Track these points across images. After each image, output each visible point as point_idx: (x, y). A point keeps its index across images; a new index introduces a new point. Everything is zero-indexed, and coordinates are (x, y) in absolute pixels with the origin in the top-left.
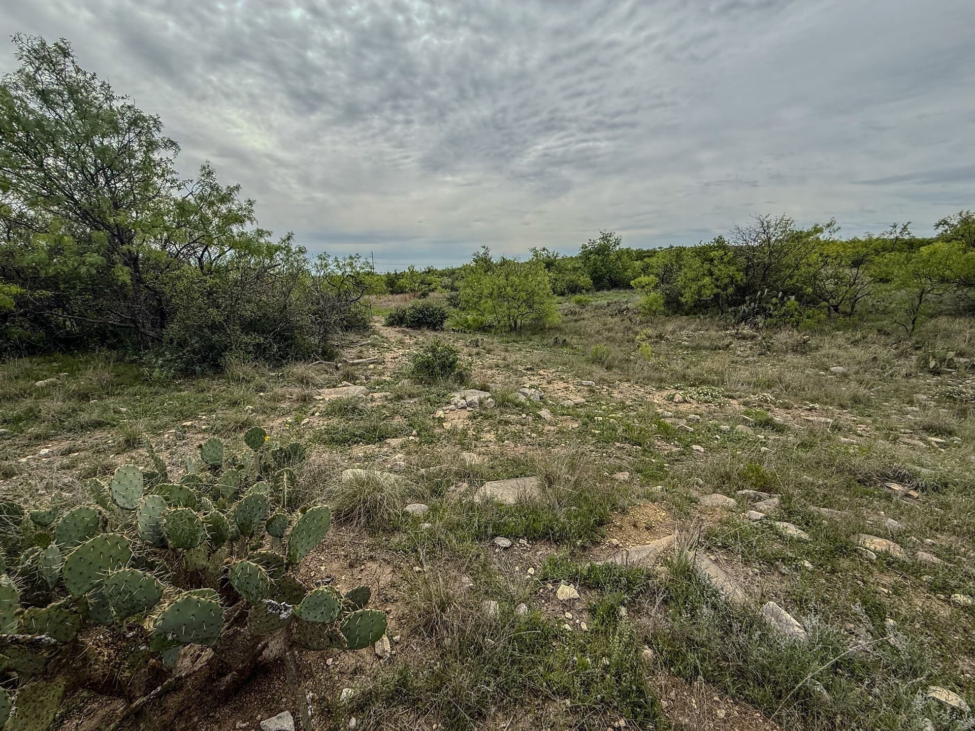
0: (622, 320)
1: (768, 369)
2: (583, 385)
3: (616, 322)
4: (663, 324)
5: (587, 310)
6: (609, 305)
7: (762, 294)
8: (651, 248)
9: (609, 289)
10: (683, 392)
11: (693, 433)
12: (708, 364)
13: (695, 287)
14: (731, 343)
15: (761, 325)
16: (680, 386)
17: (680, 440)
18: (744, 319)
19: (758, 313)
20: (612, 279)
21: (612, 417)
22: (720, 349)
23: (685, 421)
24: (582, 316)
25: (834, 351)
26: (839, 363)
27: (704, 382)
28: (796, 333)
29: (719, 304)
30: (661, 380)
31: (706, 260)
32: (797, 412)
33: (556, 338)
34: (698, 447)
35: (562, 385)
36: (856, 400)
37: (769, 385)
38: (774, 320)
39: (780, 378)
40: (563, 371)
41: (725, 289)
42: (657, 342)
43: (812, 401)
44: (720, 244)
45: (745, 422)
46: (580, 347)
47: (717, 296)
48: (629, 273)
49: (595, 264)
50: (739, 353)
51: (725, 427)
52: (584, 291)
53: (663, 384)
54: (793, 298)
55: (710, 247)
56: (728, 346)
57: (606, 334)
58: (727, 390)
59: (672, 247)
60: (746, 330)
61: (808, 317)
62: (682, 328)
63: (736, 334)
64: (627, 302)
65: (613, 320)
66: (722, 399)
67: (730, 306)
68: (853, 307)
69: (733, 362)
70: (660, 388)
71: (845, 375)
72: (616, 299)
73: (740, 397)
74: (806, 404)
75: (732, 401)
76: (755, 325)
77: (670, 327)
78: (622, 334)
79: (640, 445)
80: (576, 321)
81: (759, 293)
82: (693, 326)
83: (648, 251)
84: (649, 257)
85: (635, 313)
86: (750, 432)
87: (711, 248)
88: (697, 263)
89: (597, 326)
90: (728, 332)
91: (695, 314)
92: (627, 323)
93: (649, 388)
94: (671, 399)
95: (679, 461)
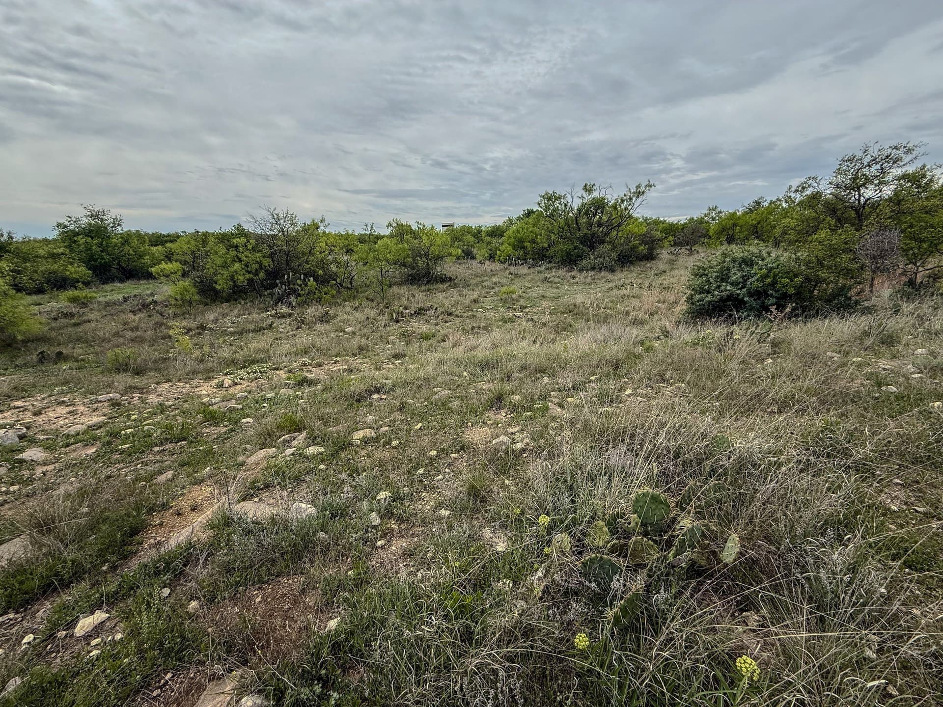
0: (150, 316)
1: (304, 339)
2: (101, 402)
3: (140, 319)
4: (203, 313)
5: (92, 310)
6: (125, 299)
7: (289, 277)
8: (172, 232)
9: (122, 281)
10: (232, 376)
11: (242, 409)
12: (254, 345)
13: (226, 274)
14: (273, 323)
15: (294, 304)
16: (229, 372)
17: (229, 420)
18: (280, 300)
19: (290, 294)
20: (123, 268)
21: (146, 425)
22: (264, 329)
23: (234, 401)
24: (85, 318)
25: (345, 316)
26: (349, 325)
27: (253, 362)
28: (320, 307)
29: (256, 289)
30: (209, 370)
31: (231, 247)
32: (327, 367)
33: (42, 353)
34: (248, 420)
35: (62, 410)
36: (361, 349)
37: (306, 352)
38: (304, 298)
39: (312, 344)
40: (63, 393)
41: (256, 274)
42: (199, 334)
43: (336, 356)
44: (242, 232)
45: (287, 385)
46: (91, 357)
47: (250, 281)
48: (147, 259)
49: (90, 249)
50: (281, 330)
51: (270, 395)
52: (80, 285)
53: (211, 374)
54: (312, 279)
55: (232, 234)
56: (270, 325)
57: (129, 335)
58: (274, 364)
59: (198, 232)
60: (284, 310)
61: (326, 294)
62: (224, 316)
63: (276, 314)
64: (152, 294)
65: (137, 318)
66: (270, 373)
67: (266, 289)
68: (351, 284)
69: (277, 339)
70: (209, 379)
71: (354, 333)
72: (135, 292)
73: (285, 367)
74: (332, 360)
75: (278, 372)
76: (290, 304)
77: (211, 316)
78: (153, 332)
79: (185, 440)
80: (76, 325)
81: (286, 277)
82: (236, 312)
83: (169, 235)
84: (171, 241)
85: (166, 306)
86: (291, 392)
87: (234, 235)
88: (222, 249)
89: (113, 326)
90: (269, 313)
91: (236, 300)
92: (158, 318)
93: (195, 382)
94: (220, 386)
95: (229, 438)
